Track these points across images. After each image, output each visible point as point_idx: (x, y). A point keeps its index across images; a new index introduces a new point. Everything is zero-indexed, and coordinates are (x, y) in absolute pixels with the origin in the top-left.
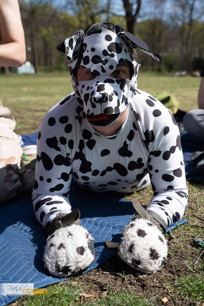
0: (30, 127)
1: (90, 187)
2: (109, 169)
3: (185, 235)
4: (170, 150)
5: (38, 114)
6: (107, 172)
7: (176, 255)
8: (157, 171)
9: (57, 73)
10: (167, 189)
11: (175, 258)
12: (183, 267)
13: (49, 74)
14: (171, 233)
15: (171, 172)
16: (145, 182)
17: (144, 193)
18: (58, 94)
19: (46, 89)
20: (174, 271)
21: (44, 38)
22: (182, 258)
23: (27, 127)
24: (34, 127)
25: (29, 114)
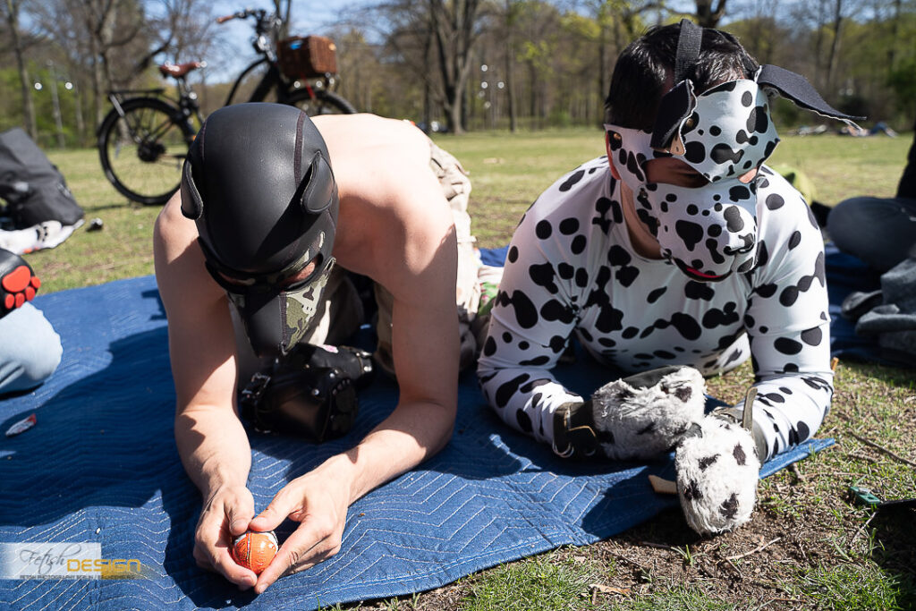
0: (499, 233)
1: (614, 358)
2: (661, 324)
3: (830, 476)
4: (799, 283)
5: (513, 209)
6: (656, 330)
7: (806, 519)
8: (764, 330)
9: (553, 130)
10: (782, 370)
11: (805, 526)
12: (823, 547)
13: (537, 133)
14: (796, 469)
15: (796, 333)
16: (736, 355)
17: (736, 379)
18: (555, 169)
19: (530, 161)
20: (802, 555)
21: (529, 62)
22: (821, 526)
23: (491, 233)
24: (506, 233)
25: (497, 207)
